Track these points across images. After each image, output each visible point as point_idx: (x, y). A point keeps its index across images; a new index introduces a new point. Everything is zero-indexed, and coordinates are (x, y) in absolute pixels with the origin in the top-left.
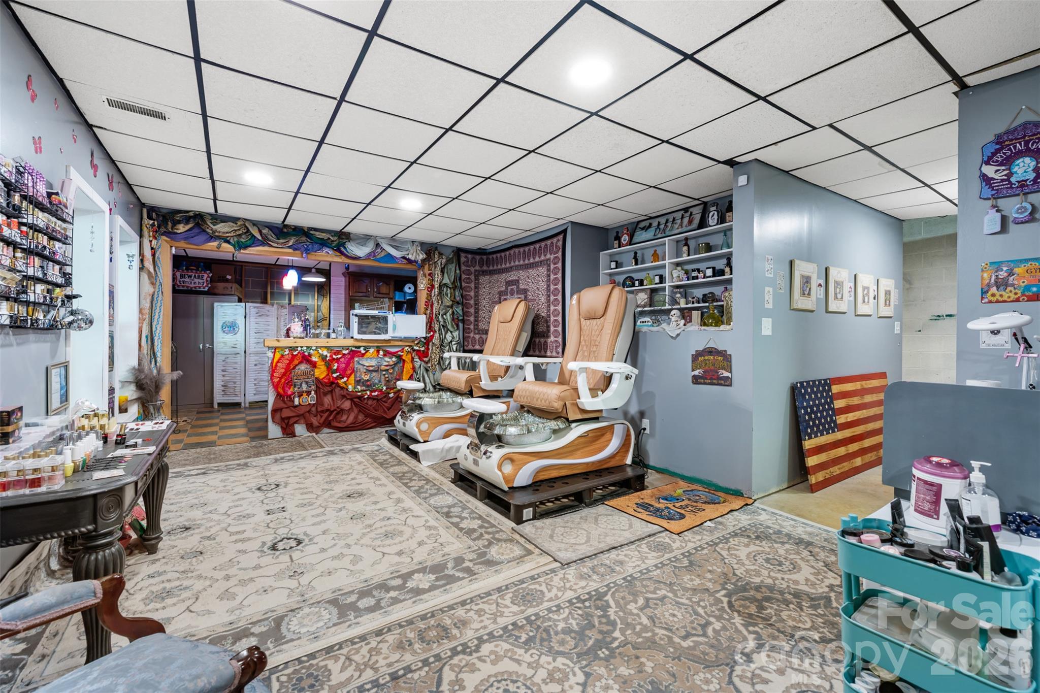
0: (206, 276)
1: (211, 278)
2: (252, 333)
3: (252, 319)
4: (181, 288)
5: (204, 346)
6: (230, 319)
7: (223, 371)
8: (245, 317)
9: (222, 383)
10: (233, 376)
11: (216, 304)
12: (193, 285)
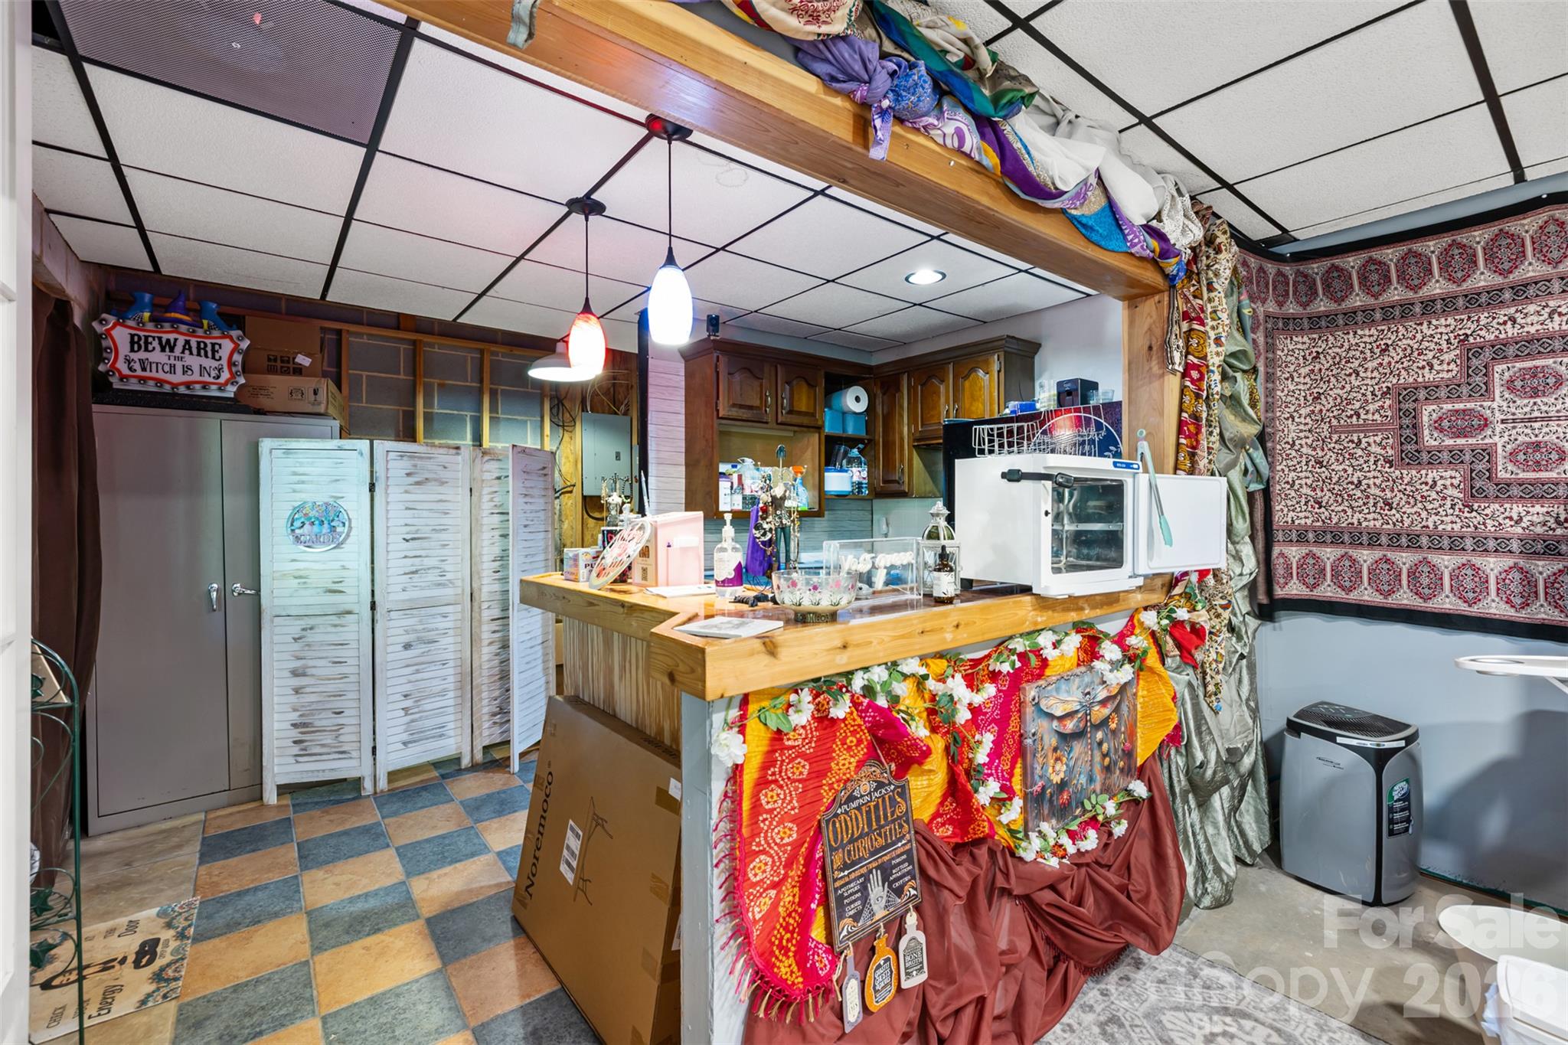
0: (227, 346)
1: (246, 354)
2: (396, 540)
3: (396, 495)
4: (134, 385)
5: (223, 592)
6: (316, 495)
7: (295, 673)
8: (372, 487)
9: (294, 717)
10: (331, 687)
11: (266, 445)
12: (178, 378)
